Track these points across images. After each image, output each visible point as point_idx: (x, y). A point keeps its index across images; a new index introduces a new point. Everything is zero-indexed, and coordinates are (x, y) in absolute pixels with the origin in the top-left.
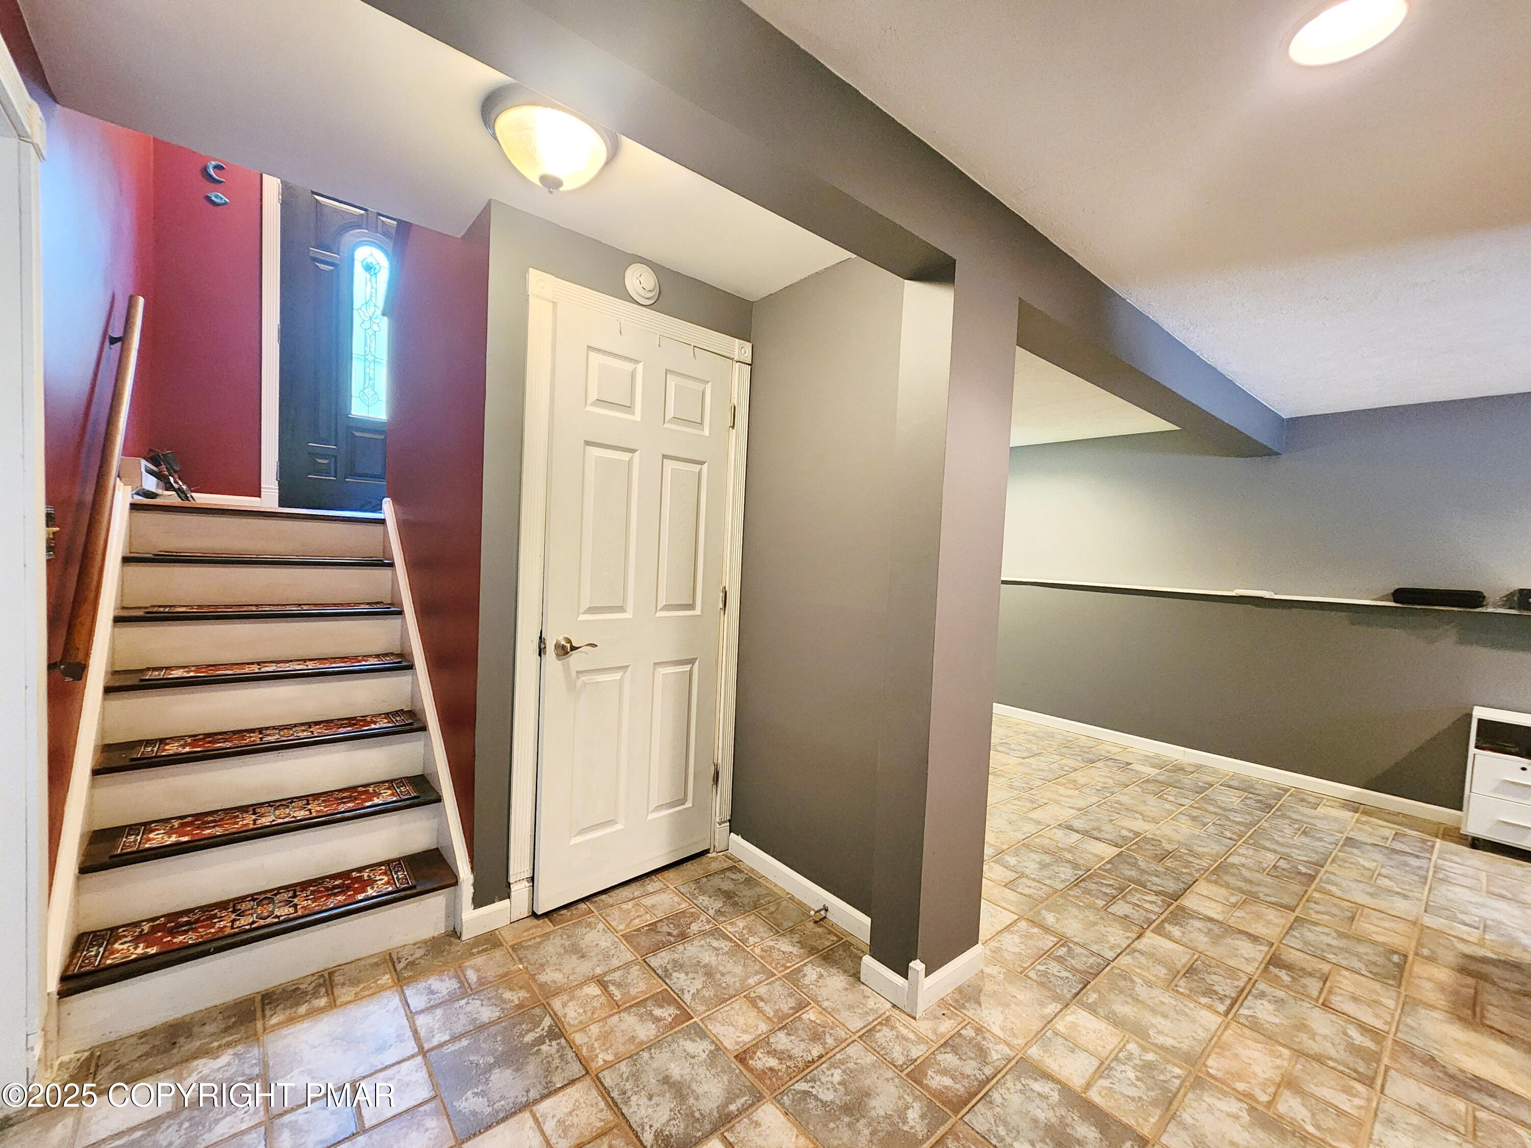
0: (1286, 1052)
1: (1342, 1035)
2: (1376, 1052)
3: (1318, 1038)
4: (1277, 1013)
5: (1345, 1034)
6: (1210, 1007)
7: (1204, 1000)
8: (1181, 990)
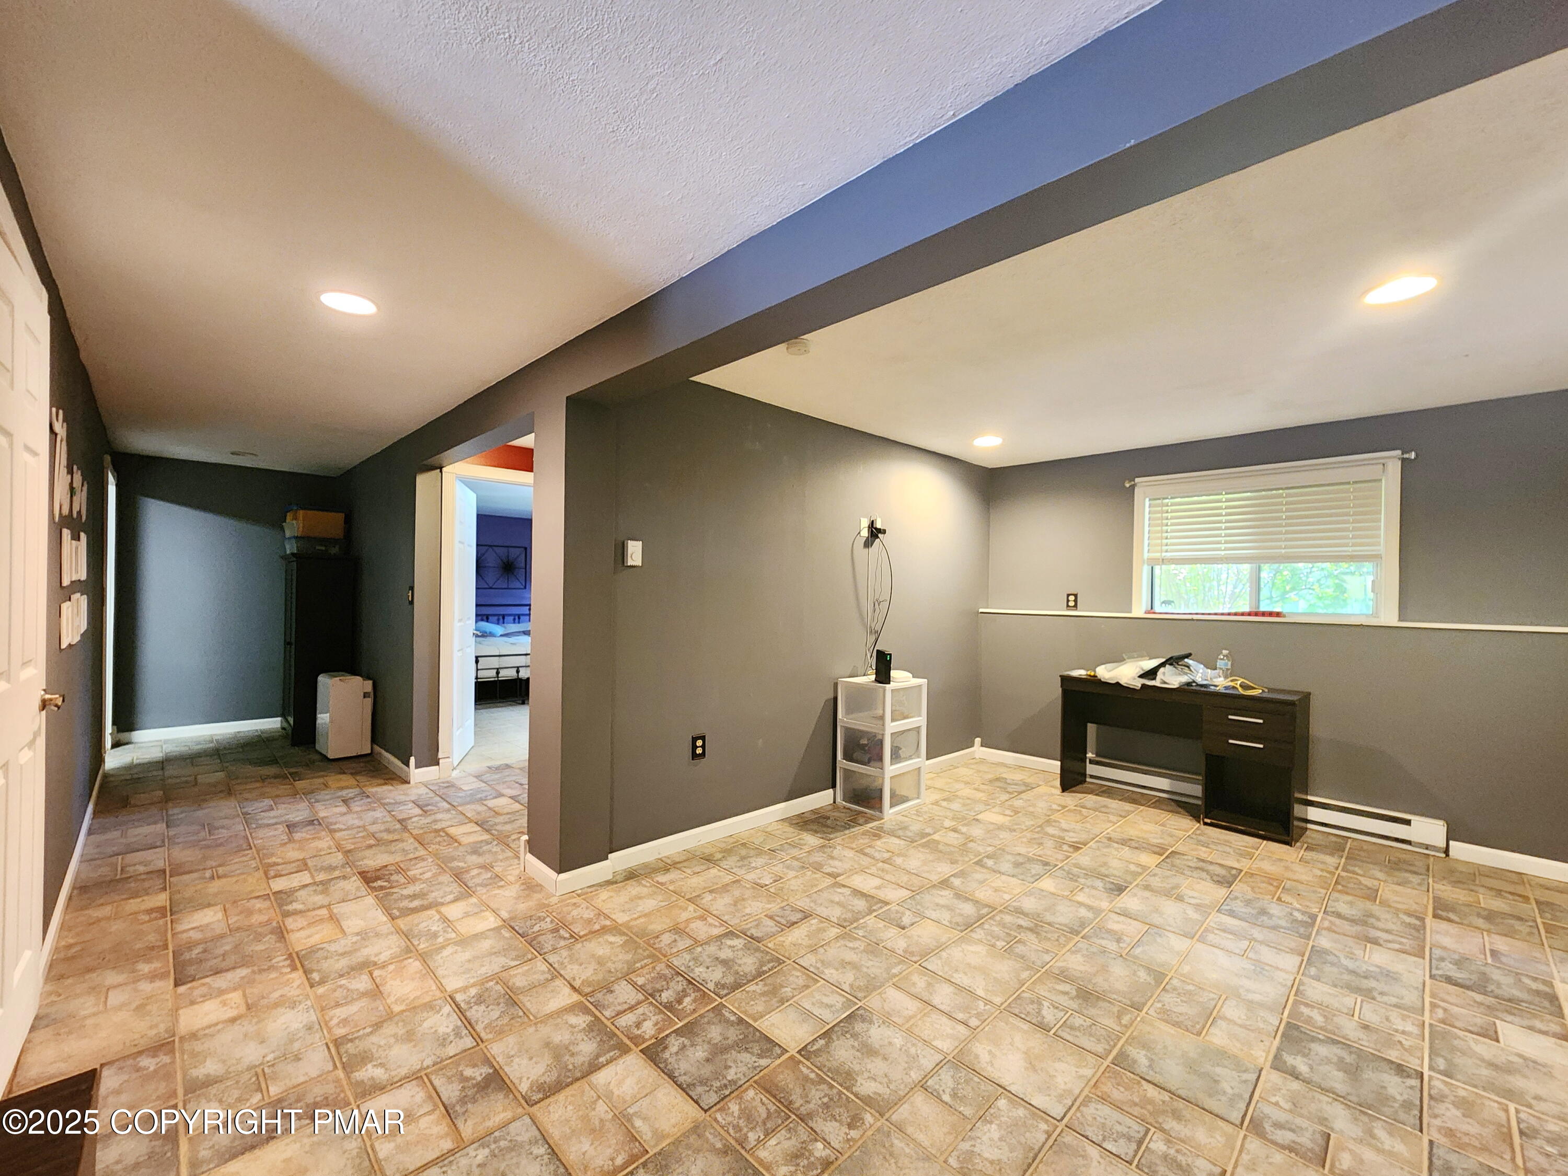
0: (397, 1009)
1: (383, 1061)
2: (352, 1072)
3: (392, 1040)
4: (433, 1030)
5: (382, 1065)
6: (464, 989)
7: (473, 991)
8: (491, 984)
